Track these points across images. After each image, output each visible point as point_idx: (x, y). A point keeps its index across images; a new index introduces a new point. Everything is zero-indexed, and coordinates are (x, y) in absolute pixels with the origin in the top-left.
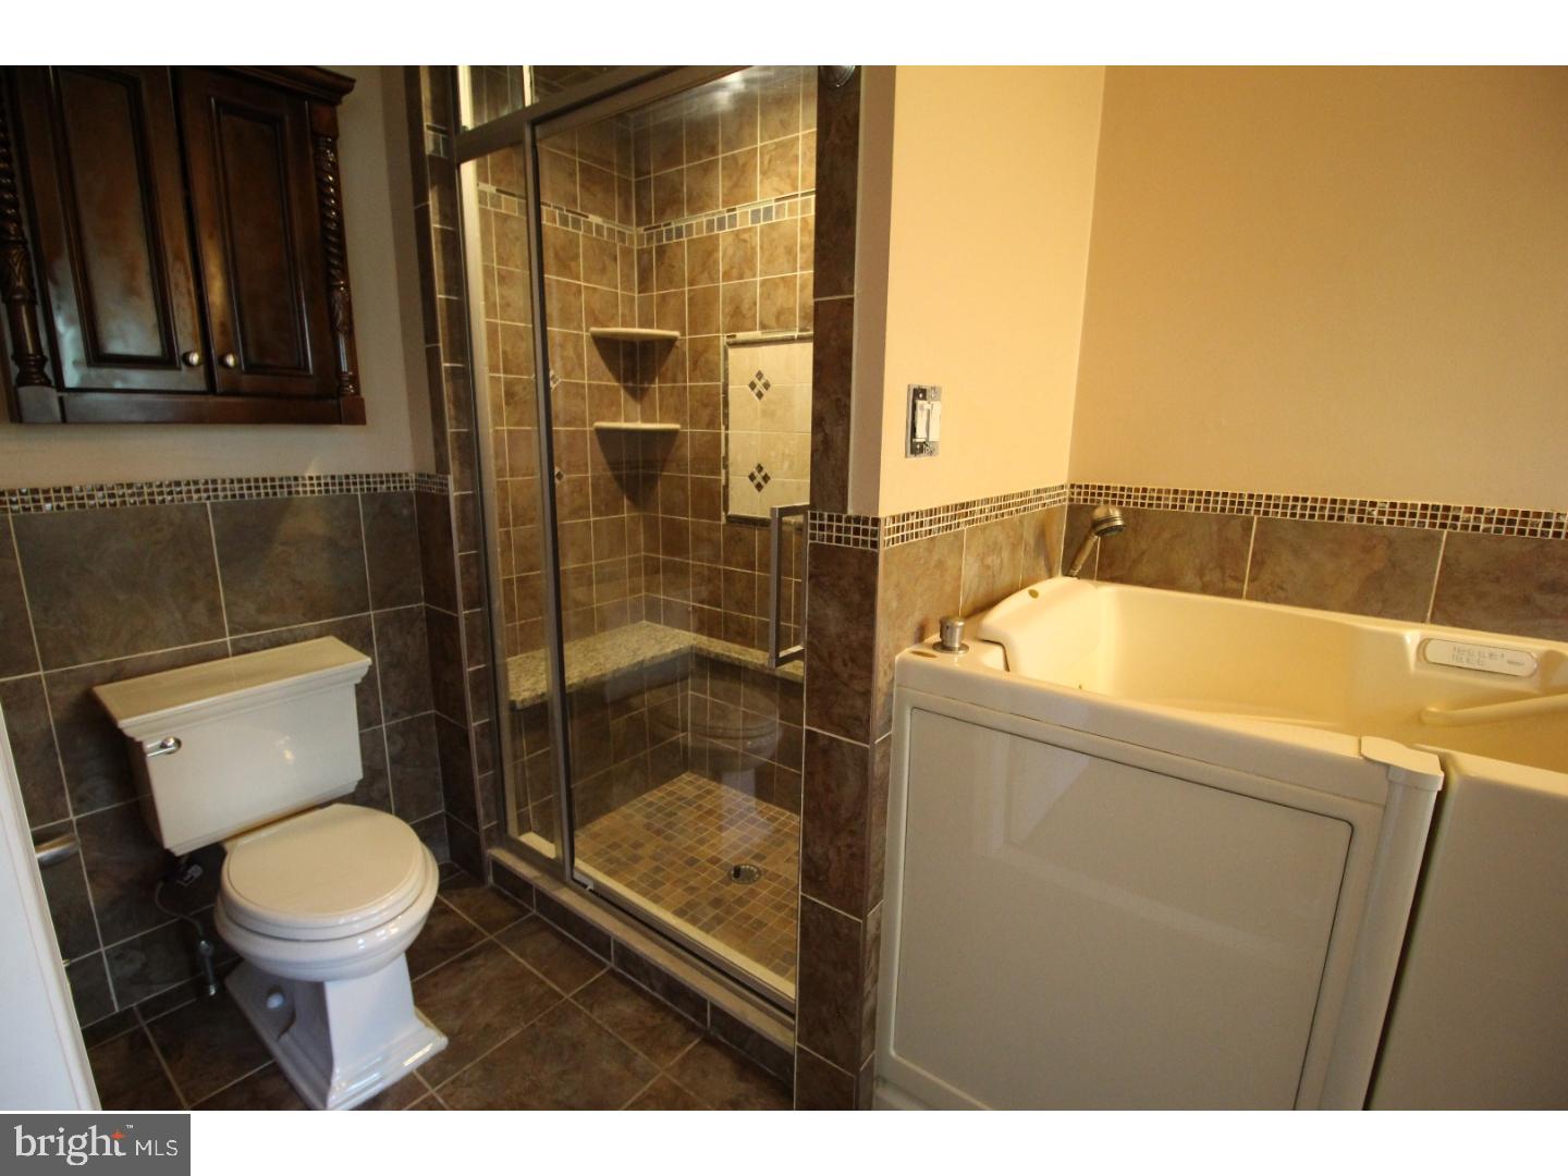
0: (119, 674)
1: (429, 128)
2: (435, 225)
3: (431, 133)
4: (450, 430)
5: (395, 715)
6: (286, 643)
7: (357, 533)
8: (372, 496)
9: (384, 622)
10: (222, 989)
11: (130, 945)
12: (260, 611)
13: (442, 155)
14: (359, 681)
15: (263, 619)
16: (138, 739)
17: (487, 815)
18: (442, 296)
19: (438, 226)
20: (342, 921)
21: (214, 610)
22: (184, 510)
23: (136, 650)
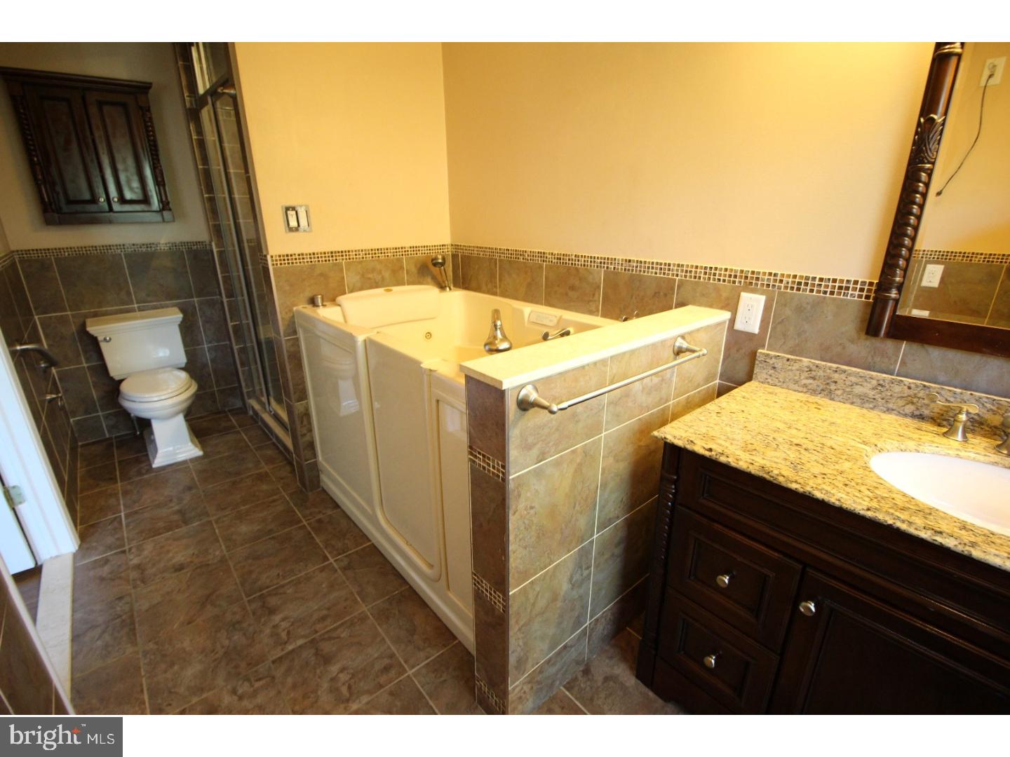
0: (95, 315)
1: (187, 96)
2: (194, 137)
3: (188, 98)
4: (210, 223)
5: (210, 342)
6: (159, 308)
7: (185, 266)
8: (190, 251)
9: (201, 303)
10: (141, 433)
11: (109, 414)
12: (148, 295)
13: (194, 106)
14: (179, 323)
15: (149, 299)
16: (95, 335)
17: (246, 385)
18: (201, 167)
19: (196, 137)
20: (147, 396)
21: (129, 293)
22: (113, 256)
23: (101, 307)
